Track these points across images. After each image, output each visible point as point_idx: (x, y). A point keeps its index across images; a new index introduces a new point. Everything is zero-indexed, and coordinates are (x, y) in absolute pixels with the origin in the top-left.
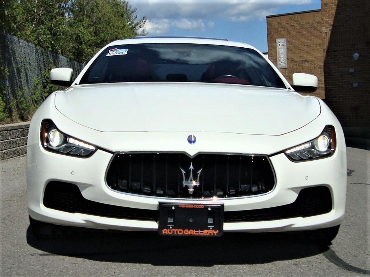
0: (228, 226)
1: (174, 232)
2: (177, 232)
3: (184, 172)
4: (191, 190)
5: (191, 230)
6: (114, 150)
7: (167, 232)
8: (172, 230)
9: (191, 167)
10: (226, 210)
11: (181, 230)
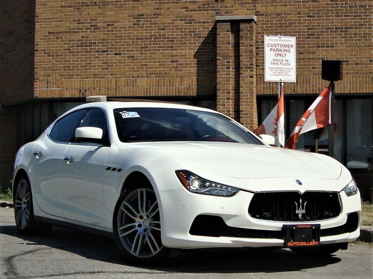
0: (323, 239)
1: (294, 244)
2: (296, 244)
3: (296, 204)
4: (300, 216)
5: (304, 242)
6: (255, 190)
7: (290, 245)
8: (293, 243)
9: (301, 201)
10: (321, 228)
11: (298, 243)
